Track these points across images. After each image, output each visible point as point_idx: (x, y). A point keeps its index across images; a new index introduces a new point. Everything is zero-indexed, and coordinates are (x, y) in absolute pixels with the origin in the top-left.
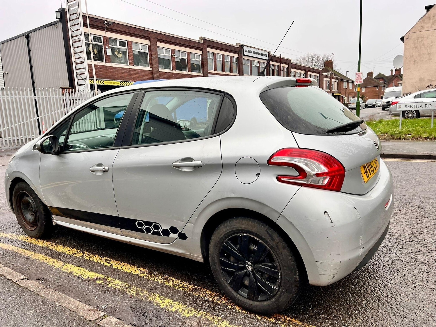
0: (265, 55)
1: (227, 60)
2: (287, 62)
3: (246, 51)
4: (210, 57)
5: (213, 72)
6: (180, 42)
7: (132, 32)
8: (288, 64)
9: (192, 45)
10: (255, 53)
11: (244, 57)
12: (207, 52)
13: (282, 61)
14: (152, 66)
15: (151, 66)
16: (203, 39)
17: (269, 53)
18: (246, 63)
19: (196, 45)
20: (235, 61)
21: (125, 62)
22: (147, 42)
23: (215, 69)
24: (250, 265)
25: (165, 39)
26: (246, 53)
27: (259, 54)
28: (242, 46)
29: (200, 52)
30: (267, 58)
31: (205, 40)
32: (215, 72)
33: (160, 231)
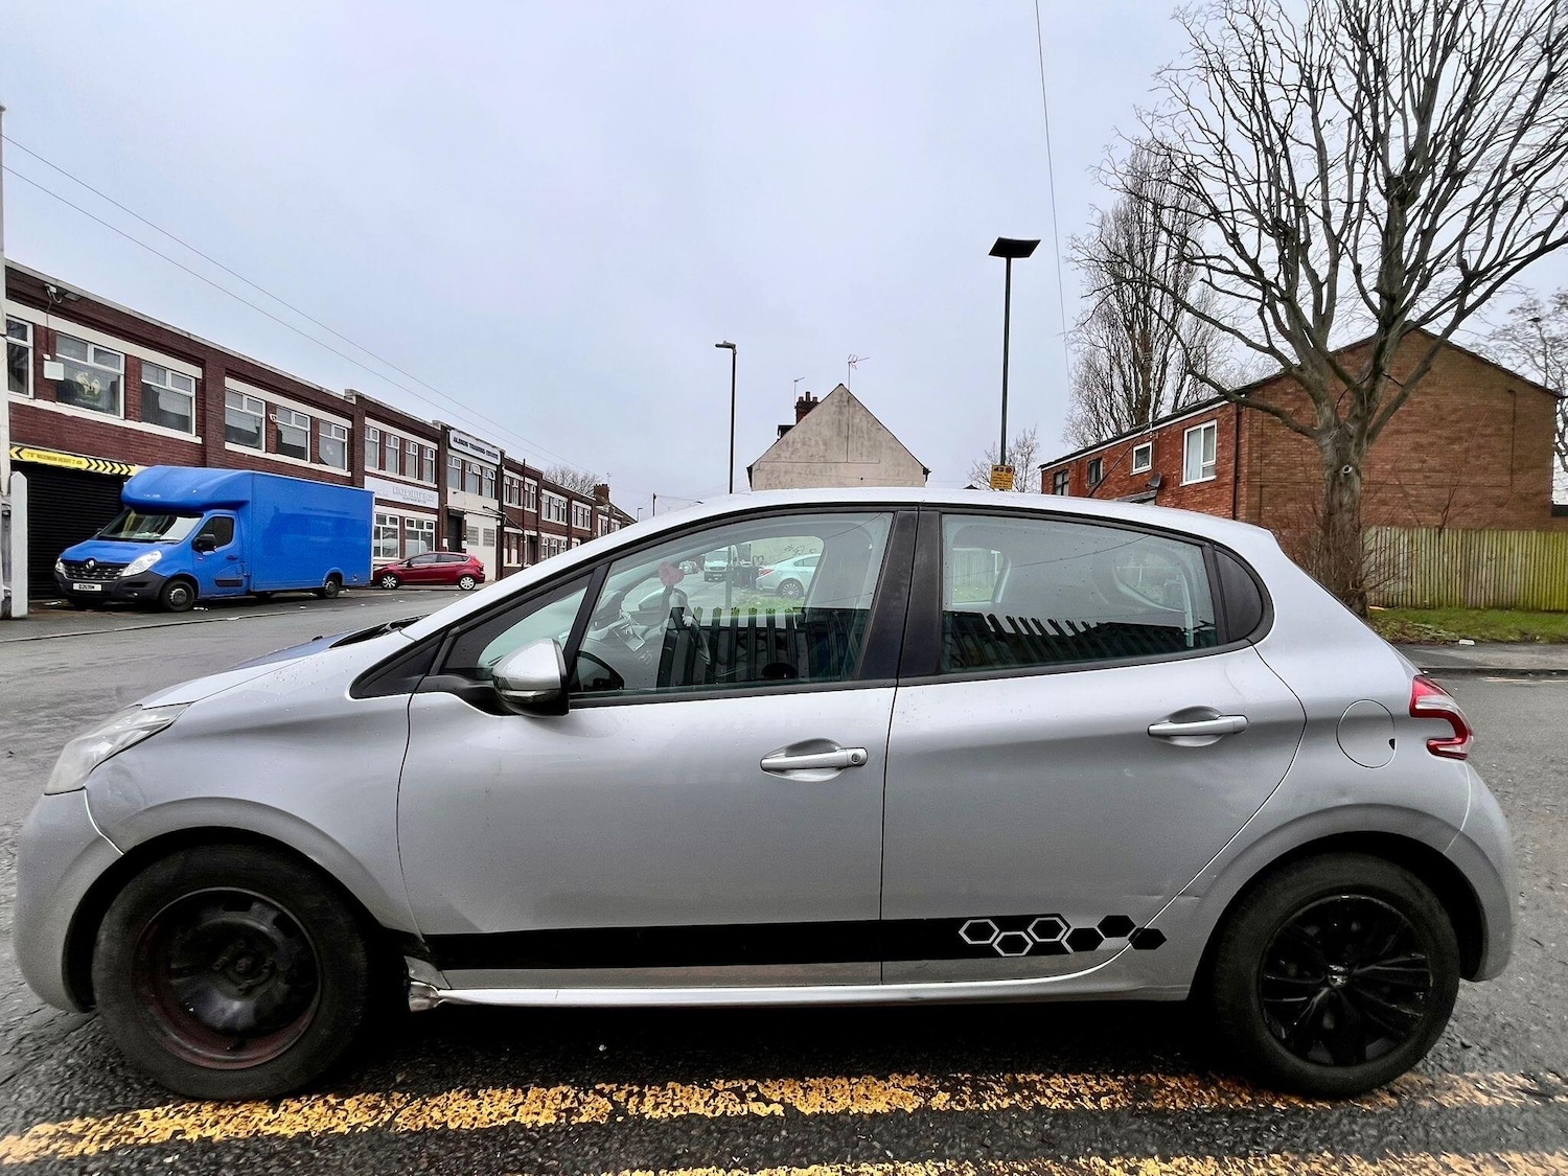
0: (495, 456)
1: (412, 451)
2: (536, 475)
3: (455, 440)
4: (371, 438)
5: (378, 472)
6: (293, 391)
7: (146, 336)
8: (537, 480)
9: (325, 402)
10: (473, 447)
11: (450, 452)
12: (363, 427)
13: (526, 472)
14: (204, 432)
15: (201, 432)
16: (357, 396)
17: (502, 453)
18: (453, 465)
19: (337, 405)
20: (429, 457)
21: (113, 409)
22: (197, 372)
23: (382, 466)
24: (1337, 973)
25: (249, 374)
26: (454, 445)
27: (482, 451)
28: (446, 429)
29: (348, 424)
30: (498, 462)
31: (360, 398)
32: (382, 473)
33: (1062, 938)
